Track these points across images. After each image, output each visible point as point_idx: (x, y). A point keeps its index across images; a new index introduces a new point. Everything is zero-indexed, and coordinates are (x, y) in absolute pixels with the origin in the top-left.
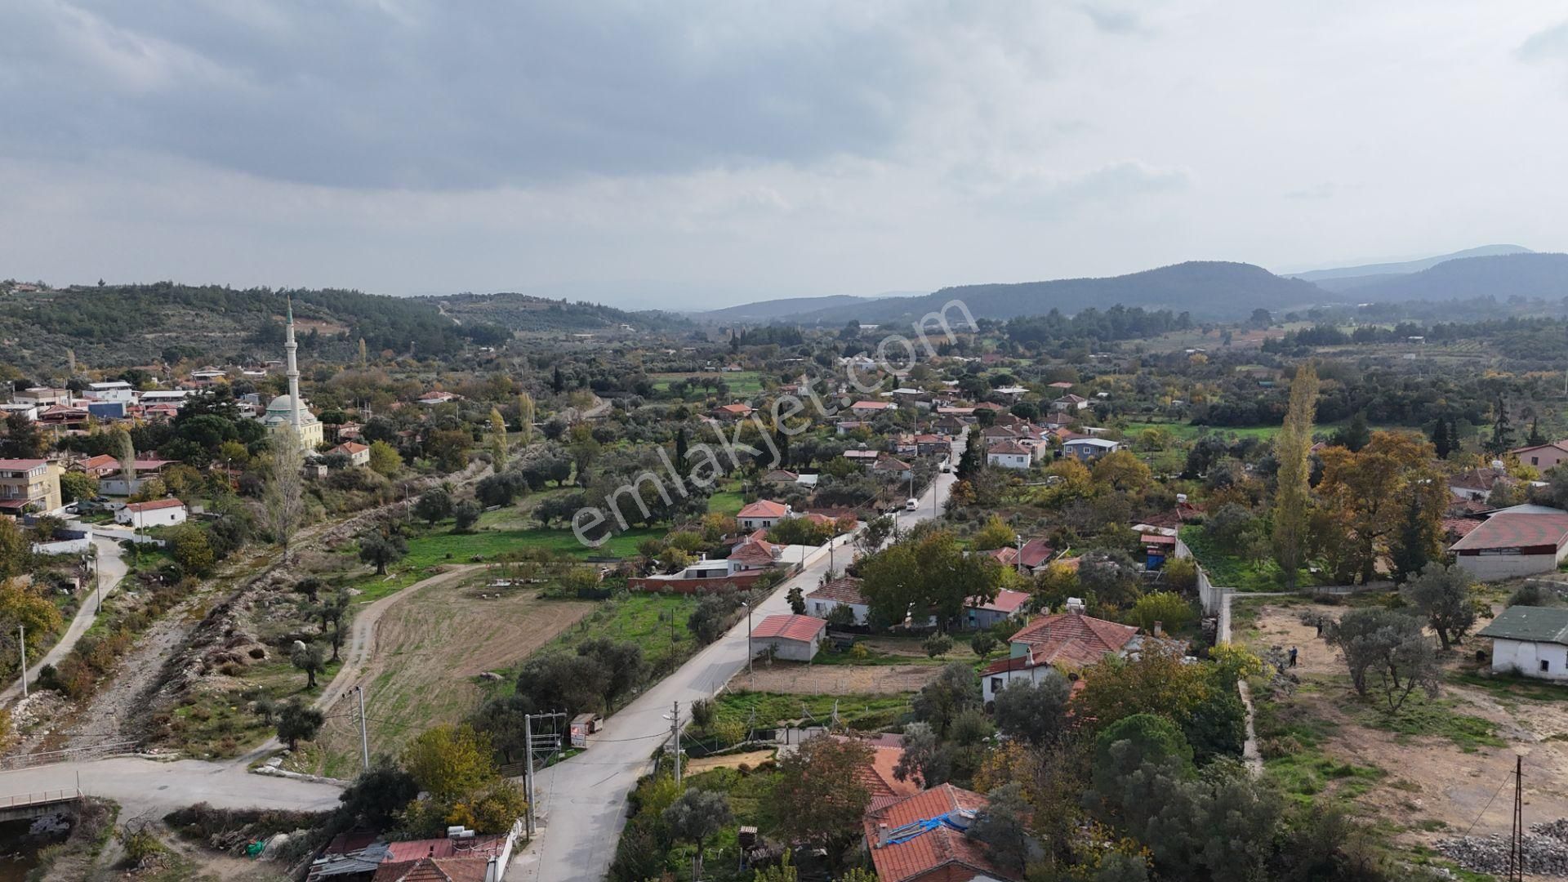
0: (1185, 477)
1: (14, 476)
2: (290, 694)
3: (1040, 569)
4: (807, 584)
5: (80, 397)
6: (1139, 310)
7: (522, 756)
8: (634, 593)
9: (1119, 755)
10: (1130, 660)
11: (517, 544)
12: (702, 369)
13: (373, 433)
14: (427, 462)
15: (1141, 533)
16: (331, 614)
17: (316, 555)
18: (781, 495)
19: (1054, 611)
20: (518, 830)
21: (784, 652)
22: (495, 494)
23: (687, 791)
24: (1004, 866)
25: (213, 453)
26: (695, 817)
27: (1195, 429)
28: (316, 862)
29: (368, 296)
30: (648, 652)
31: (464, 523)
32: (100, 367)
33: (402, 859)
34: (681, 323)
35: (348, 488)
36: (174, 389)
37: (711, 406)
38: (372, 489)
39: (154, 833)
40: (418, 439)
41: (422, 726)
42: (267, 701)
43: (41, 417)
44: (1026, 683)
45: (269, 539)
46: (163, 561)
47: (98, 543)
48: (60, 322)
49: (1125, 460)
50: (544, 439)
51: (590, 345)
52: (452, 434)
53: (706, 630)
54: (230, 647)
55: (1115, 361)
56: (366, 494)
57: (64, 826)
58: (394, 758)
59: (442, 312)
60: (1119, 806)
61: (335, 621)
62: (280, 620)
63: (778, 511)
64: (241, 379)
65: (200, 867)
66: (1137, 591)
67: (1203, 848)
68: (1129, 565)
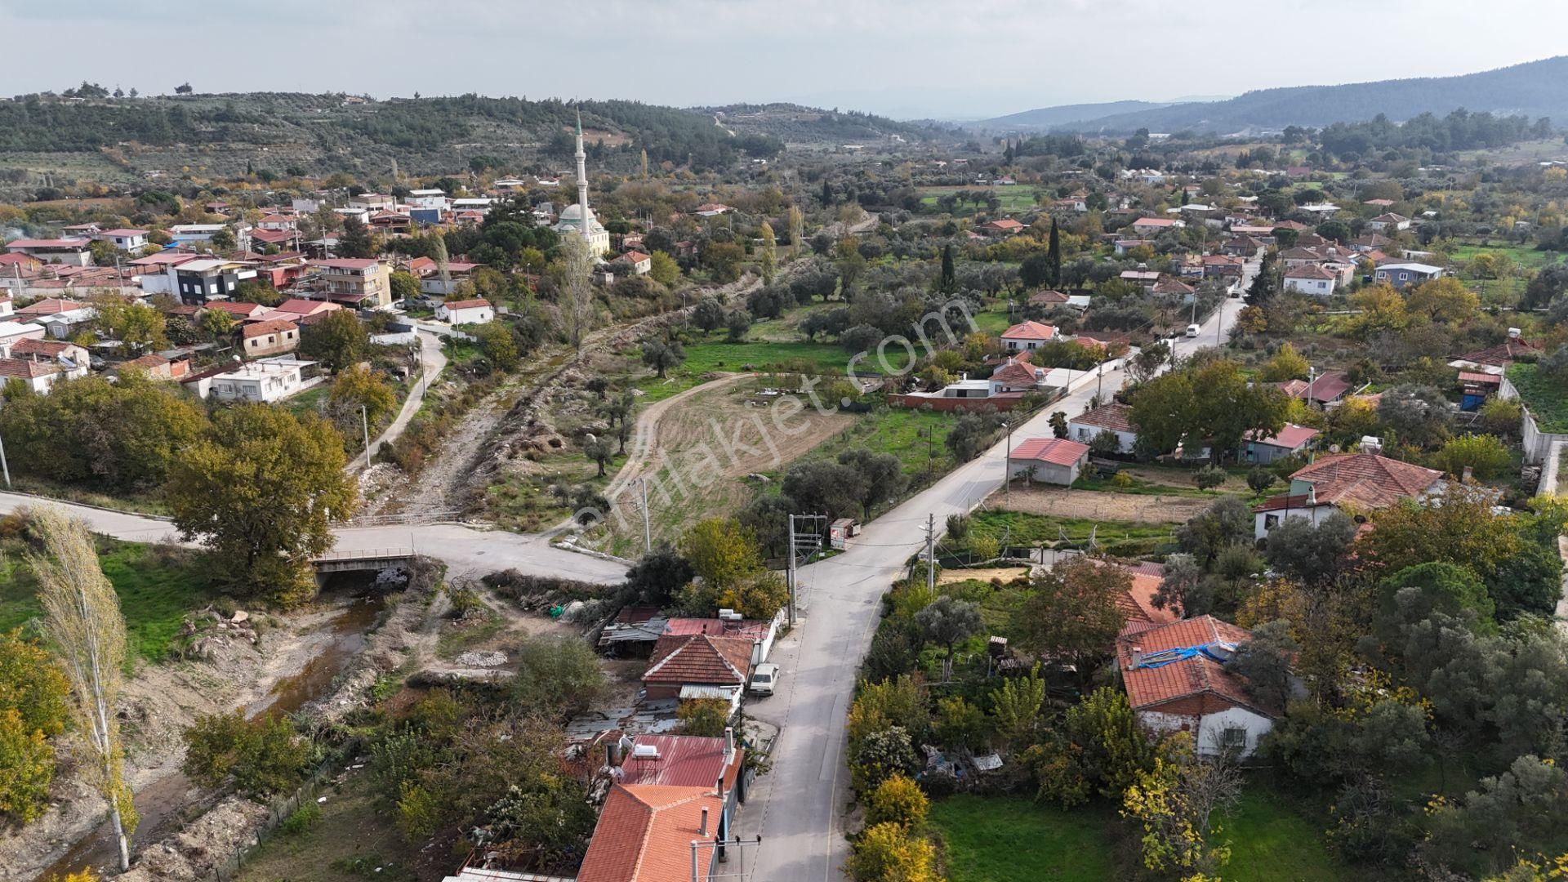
0: (1521, 308)
1: (352, 274)
2: (583, 481)
3: (1332, 405)
4: (1072, 408)
5: (403, 203)
6: (1487, 115)
7: (786, 553)
8: (894, 408)
9: (1405, 602)
10: (1431, 504)
11: (783, 356)
12: (972, 182)
13: (653, 243)
14: (703, 273)
15: (1459, 370)
16: (617, 412)
17: (604, 357)
18: (1048, 317)
19: (1345, 449)
20: (781, 617)
21: (1043, 475)
22: (766, 306)
23: (939, 598)
24: (1263, 701)
25: (514, 258)
26: (947, 623)
27: (1541, 255)
28: (607, 628)
29: (649, 107)
30: (905, 466)
31: (736, 333)
32: (418, 176)
33: (679, 633)
34: (953, 133)
35: (632, 296)
36: (480, 197)
37: (980, 221)
38: (654, 298)
39: (474, 591)
40: (695, 250)
41: (697, 518)
42: (565, 486)
43: (373, 221)
44: (1305, 522)
45: (564, 341)
46: (476, 356)
47: (422, 336)
48: (384, 133)
49: (1450, 288)
50: (812, 254)
51: (859, 157)
52: (726, 246)
53: (963, 448)
54: (533, 435)
55: (1449, 176)
56: (647, 301)
57: (403, 578)
58: (673, 544)
59: (718, 123)
60: (1400, 655)
61: (621, 417)
62: (576, 413)
63: (1046, 332)
64: (538, 189)
65: (512, 623)
66: (1446, 433)
67: (1493, 705)
68: (1441, 404)
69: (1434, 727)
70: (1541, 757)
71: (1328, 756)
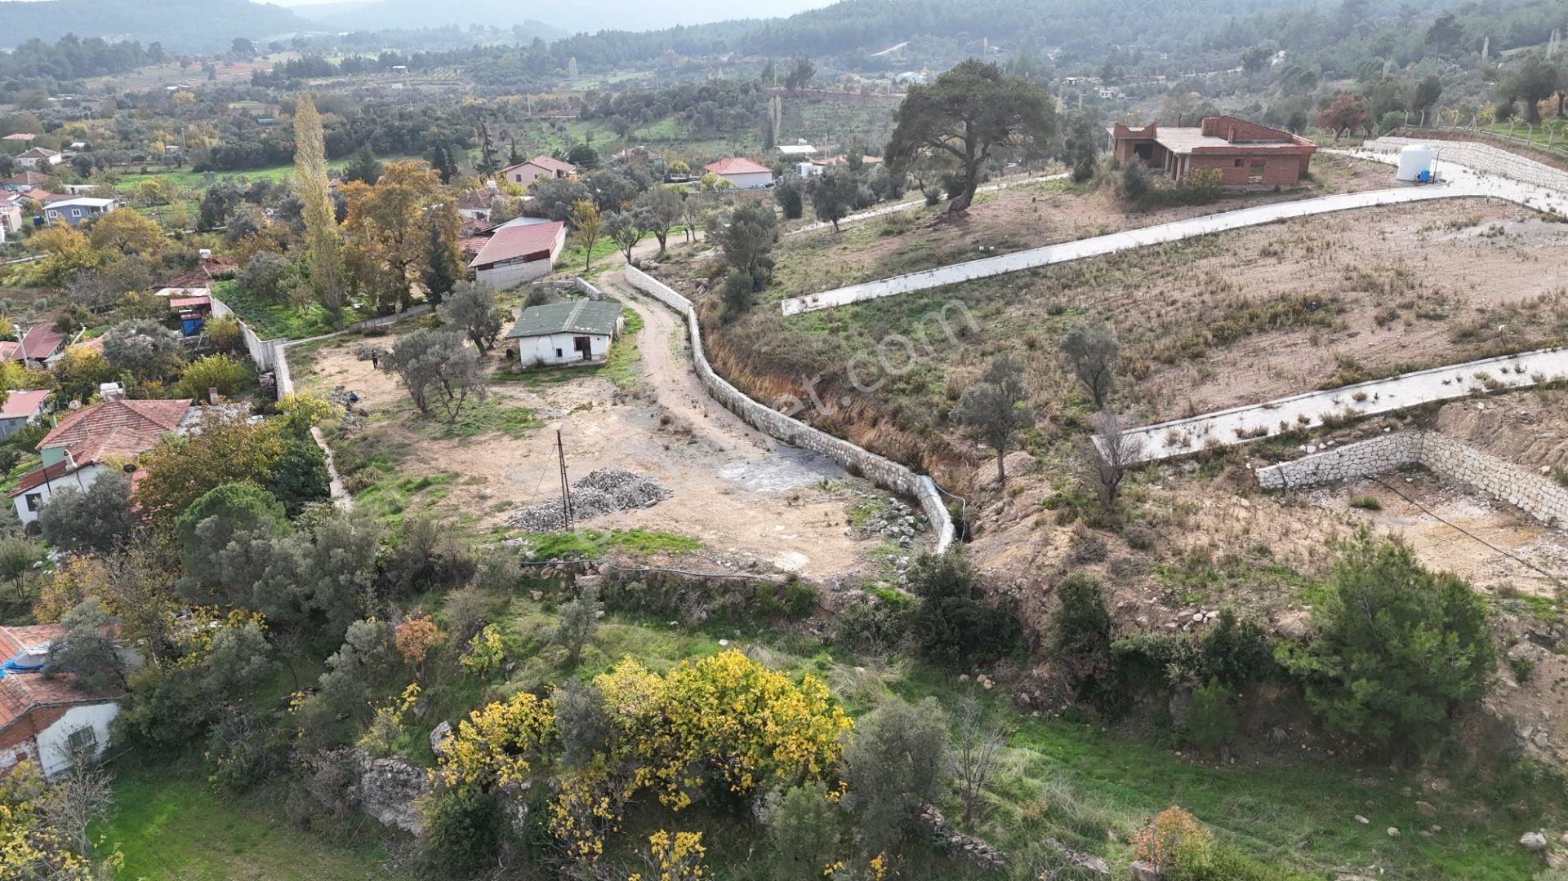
0: (201, 229)
3: (53, 360)
6: (99, 41)
9: (208, 534)
10: (192, 435)
15: (168, 298)
19: (85, 402)
24: (99, 688)
27: (200, 177)
44: (72, 491)
49: (128, 219)
55: (83, 104)
60: (219, 583)
66: (180, 361)
67: (313, 593)
68: (165, 335)
69: (271, 635)
70: (365, 619)
71: (185, 709)
